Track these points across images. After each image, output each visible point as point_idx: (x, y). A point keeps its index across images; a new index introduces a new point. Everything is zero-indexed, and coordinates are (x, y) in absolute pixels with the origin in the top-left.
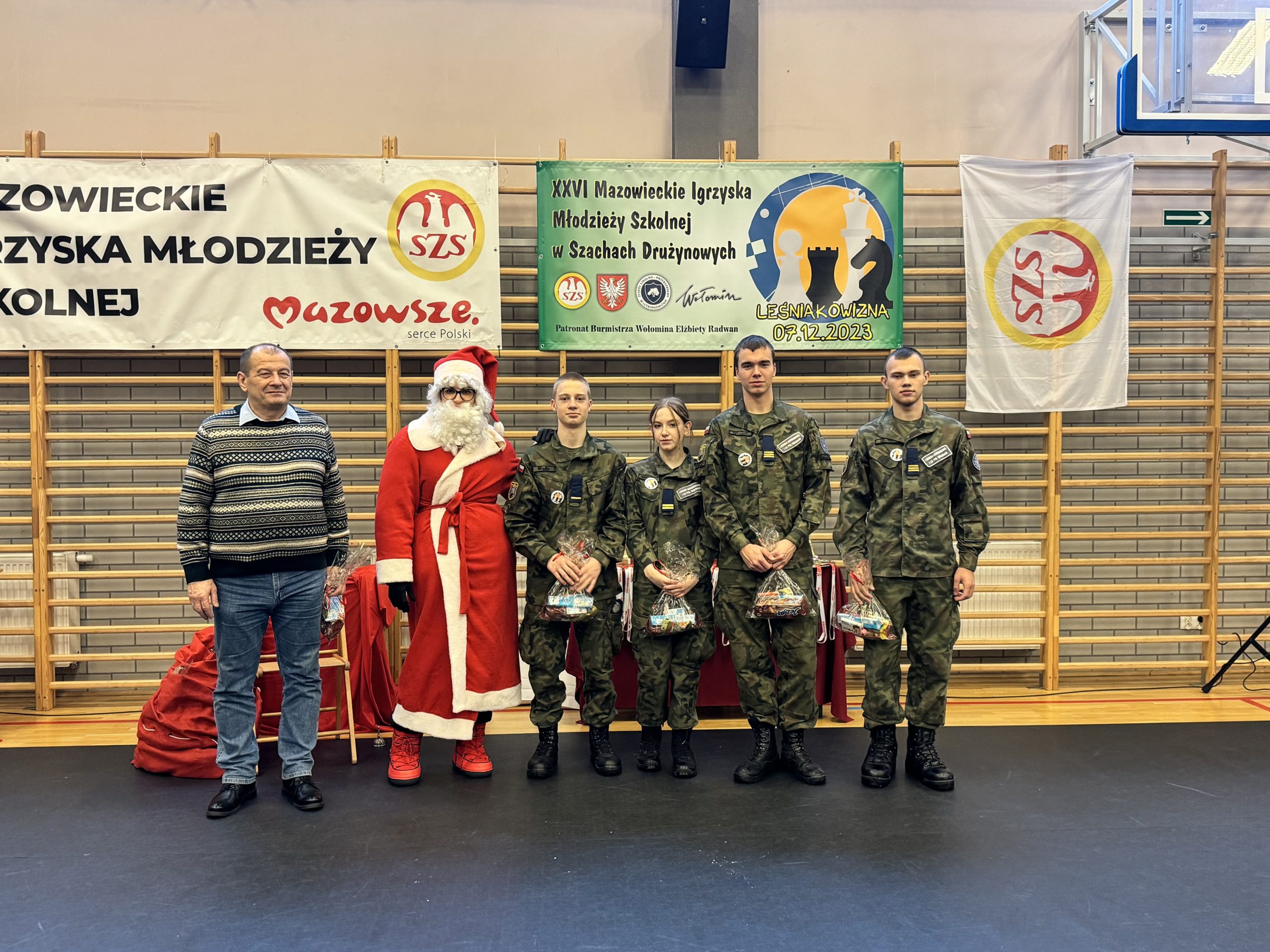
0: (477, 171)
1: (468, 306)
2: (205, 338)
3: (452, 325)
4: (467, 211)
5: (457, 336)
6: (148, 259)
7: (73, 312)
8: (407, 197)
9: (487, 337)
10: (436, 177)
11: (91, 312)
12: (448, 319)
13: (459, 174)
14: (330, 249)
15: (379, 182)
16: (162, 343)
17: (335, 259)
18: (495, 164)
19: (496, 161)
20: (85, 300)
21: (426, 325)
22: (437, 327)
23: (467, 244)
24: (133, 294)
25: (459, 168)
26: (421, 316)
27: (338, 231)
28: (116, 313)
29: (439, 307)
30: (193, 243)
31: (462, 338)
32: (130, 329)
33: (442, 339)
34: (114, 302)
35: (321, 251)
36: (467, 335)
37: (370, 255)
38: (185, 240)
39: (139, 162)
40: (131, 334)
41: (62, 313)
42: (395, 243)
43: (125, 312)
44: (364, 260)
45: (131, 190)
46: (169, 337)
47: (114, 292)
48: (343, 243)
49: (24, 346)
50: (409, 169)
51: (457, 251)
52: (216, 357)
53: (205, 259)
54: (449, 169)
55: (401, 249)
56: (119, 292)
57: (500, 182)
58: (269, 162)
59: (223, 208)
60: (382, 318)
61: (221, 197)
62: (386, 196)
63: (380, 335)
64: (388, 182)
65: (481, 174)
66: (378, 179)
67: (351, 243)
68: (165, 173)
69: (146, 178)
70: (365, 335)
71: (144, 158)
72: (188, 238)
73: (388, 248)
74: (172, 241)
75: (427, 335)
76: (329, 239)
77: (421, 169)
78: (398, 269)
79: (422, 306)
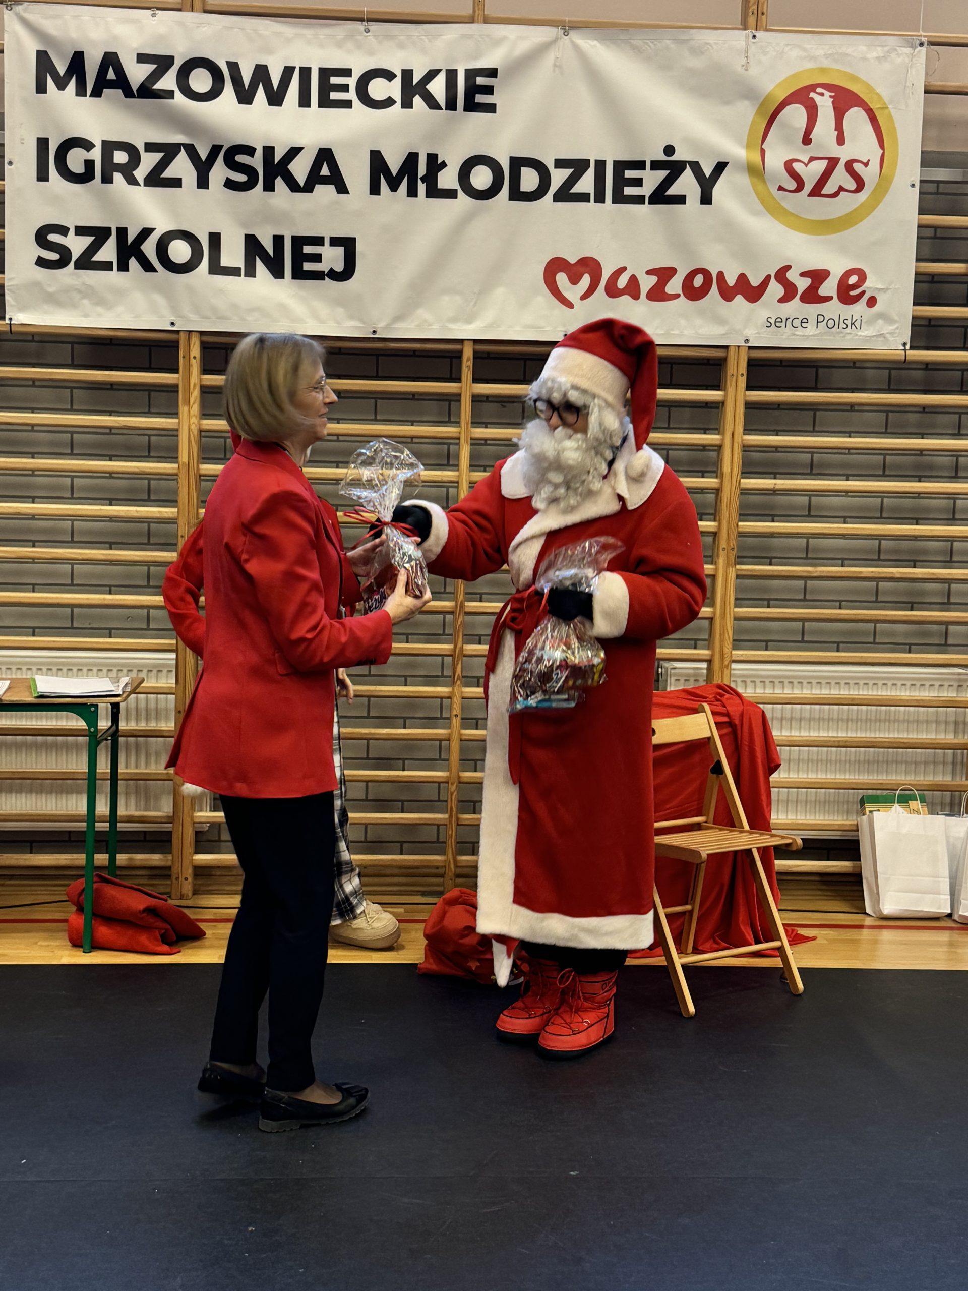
0: (893, 55)
1: (862, 276)
2: (454, 320)
3: (834, 308)
4: (873, 119)
5: (842, 325)
6: (375, 189)
7: (251, 272)
8: (782, 96)
9: (888, 329)
10: (826, 63)
11: (278, 273)
12: (829, 298)
13: (864, 59)
14: (652, 180)
15: (739, 69)
16: (387, 328)
17: (660, 197)
18: (921, 45)
19: (924, 40)
20: (271, 252)
21: (795, 307)
22: (812, 310)
23: (869, 174)
24: (348, 245)
25: (864, 48)
26: (790, 292)
27: (669, 150)
28: (318, 276)
29: (818, 276)
30: (444, 165)
31: (848, 330)
32: (340, 302)
33: (818, 331)
34: (317, 258)
35: (638, 182)
36: (857, 324)
37: (718, 191)
38: (432, 158)
39: (360, 26)
40: (340, 311)
41: (233, 272)
42: (756, 172)
43: (333, 275)
44: (706, 199)
45: (347, 72)
46: (398, 318)
47: (319, 241)
48: (675, 169)
49: (173, 324)
50: (787, 49)
51: (851, 185)
52: (468, 352)
53: (460, 193)
54: (849, 51)
55: (763, 180)
56: (327, 241)
57: (927, 74)
58: (566, 34)
59: (491, 108)
60: (727, 294)
61: (489, 90)
62: (748, 93)
63: (721, 321)
64: (754, 71)
65: (899, 60)
66: (737, 64)
67: (688, 172)
68: (401, 46)
69: (371, 53)
70: (699, 322)
71: (369, 20)
72: (436, 156)
73: (744, 180)
74: (412, 159)
75: (797, 323)
76: (652, 162)
77: (805, 50)
78: (755, 213)
79: (792, 276)
